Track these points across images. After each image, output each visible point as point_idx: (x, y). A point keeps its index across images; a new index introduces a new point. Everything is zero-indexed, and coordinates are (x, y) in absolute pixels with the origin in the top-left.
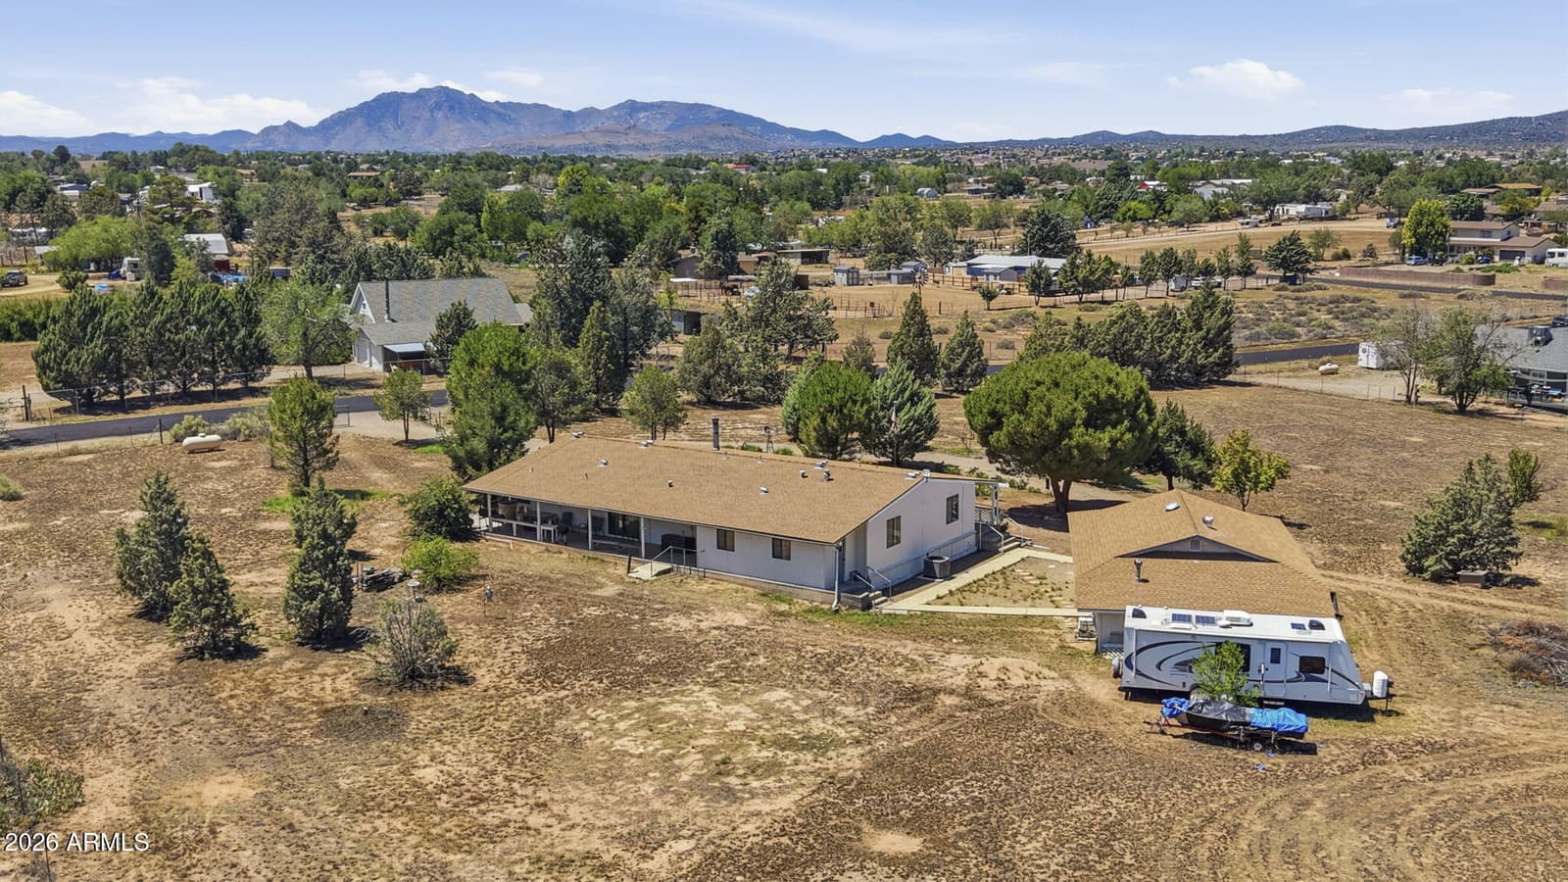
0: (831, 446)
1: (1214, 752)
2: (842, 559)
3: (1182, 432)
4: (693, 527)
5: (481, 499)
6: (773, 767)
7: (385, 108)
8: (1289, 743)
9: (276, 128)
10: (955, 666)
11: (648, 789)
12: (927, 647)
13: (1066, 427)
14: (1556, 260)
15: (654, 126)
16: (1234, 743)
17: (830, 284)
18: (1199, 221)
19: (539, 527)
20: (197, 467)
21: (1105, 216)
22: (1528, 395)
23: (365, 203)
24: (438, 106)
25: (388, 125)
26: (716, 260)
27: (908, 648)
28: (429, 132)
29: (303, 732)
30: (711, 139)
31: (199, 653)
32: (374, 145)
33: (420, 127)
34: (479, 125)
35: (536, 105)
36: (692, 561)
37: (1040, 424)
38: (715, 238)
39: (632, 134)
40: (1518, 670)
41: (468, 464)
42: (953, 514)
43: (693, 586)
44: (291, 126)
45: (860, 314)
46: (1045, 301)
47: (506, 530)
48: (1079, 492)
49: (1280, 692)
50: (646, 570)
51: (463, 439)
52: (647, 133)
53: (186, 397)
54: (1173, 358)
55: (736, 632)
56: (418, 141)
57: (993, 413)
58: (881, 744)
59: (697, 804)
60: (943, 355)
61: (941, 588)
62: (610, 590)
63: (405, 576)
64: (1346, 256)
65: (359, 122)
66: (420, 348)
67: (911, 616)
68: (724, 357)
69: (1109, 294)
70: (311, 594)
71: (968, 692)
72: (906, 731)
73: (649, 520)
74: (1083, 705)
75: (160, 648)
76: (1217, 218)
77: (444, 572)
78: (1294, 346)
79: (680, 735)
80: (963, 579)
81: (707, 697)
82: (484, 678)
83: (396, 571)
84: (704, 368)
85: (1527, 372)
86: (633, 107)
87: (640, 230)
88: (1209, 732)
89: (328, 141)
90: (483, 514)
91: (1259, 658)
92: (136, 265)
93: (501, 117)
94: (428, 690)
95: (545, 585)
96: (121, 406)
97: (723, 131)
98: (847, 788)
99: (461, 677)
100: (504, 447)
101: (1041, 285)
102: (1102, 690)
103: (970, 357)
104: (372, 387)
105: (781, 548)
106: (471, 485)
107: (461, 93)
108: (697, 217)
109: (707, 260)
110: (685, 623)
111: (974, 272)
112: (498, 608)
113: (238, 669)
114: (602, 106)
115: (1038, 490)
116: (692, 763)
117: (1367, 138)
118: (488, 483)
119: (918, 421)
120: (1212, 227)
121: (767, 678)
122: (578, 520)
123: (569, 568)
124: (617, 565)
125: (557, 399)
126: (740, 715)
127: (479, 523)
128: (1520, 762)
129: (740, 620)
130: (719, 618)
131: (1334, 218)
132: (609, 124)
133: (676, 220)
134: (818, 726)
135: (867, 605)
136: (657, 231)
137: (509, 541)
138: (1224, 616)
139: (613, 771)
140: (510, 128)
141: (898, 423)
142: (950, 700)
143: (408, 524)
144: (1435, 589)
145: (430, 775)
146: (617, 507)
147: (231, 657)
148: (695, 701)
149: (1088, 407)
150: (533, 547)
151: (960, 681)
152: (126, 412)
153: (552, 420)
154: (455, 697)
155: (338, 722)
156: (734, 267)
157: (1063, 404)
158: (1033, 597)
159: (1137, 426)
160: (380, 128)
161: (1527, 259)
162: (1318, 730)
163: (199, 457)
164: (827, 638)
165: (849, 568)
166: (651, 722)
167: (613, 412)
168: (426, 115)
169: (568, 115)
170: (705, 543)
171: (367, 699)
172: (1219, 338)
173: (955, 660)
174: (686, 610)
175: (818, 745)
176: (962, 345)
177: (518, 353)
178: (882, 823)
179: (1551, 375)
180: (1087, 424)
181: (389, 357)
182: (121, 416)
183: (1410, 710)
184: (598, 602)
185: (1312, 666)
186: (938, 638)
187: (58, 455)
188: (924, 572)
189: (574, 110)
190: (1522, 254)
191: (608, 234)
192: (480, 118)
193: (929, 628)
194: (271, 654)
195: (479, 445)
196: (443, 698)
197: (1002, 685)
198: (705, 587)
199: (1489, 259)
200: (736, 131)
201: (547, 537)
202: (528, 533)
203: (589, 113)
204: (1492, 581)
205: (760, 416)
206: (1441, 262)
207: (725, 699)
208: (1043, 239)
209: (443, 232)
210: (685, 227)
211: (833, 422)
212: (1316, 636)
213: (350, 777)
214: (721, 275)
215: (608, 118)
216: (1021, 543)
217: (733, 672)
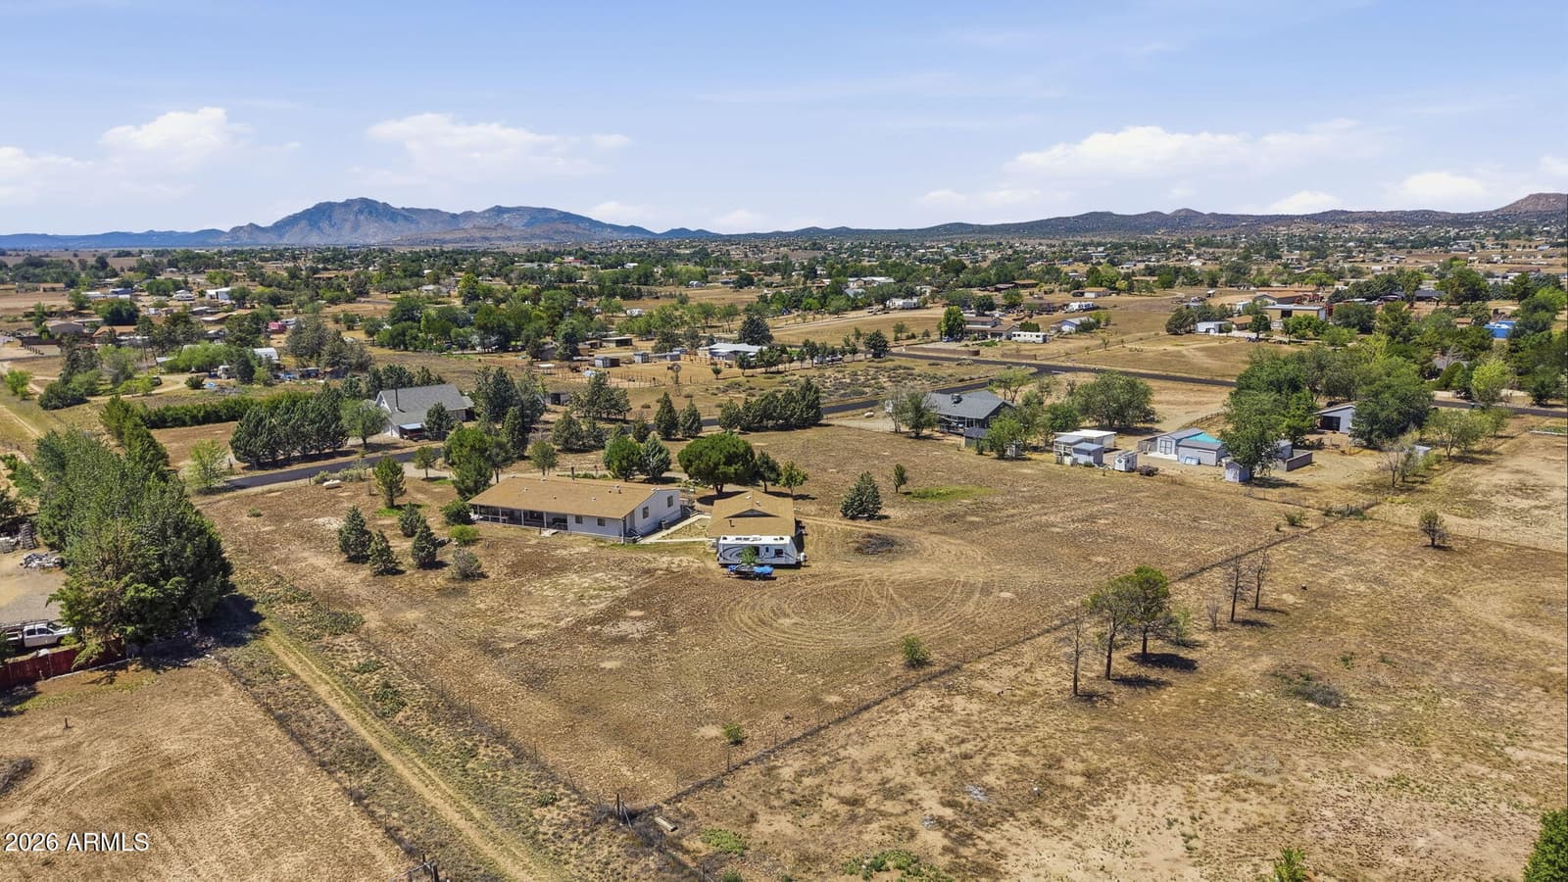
0: (624, 473)
1: (743, 582)
2: (625, 525)
3: (767, 463)
4: (566, 515)
5: (474, 506)
6: (598, 596)
7: (321, 214)
8: (766, 577)
9: (241, 228)
10: (664, 561)
11: (556, 605)
12: (655, 555)
13: (716, 465)
14: (1017, 338)
15: (515, 224)
16: (751, 579)
17: (632, 362)
18: (846, 310)
19: (501, 518)
20: (334, 496)
21: (796, 307)
22: (949, 428)
23: (333, 301)
24: (361, 211)
25: (324, 225)
26: (566, 349)
27: (648, 556)
28: (355, 228)
29: (433, 596)
30: (555, 232)
31: (381, 573)
32: (315, 240)
33: (348, 226)
34: (391, 224)
35: (431, 210)
36: (566, 528)
37: (707, 464)
38: (564, 337)
39: (500, 230)
40: (859, 550)
41: (465, 492)
42: (670, 503)
43: (566, 538)
44: (254, 228)
45: (647, 385)
46: (749, 372)
47: (486, 519)
48: (728, 488)
49: (769, 561)
50: (547, 533)
51: (463, 482)
52: (510, 228)
53: (306, 458)
54: (791, 416)
55: (584, 554)
56: (344, 237)
57: (688, 460)
58: (635, 587)
59: (573, 608)
60: (681, 419)
61: (664, 533)
62: (534, 542)
63: (450, 541)
64: (913, 337)
65: (303, 223)
66: (418, 426)
67: (651, 544)
68: (574, 429)
69: (781, 367)
70: (423, 549)
71: (667, 569)
72: (644, 582)
73: (547, 513)
74: (707, 570)
75: (365, 572)
76: (856, 308)
77: (467, 538)
78: (861, 400)
79: (566, 589)
80: (673, 529)
81: (575, 577)
82: (492, 576)
83: (446, 539)
84: (565, 434)
85: (949, 417)
86: (499, 211)
87: (519, 328)
88: (744, 576)
89: (281, 236)
90: (476, 513)
91: (762, 551)
92: (227, 370)
93: (406, 218)
94: (473, 581)
95: (507, 541)
96: (276, 464)
97: (562, 227)
98: (622, 600)
99: (483, 576)
100: (481, 484)
101: (744, 362)
102: (713, 565)
103: (693, 422)
104: (397, 448)
105: (601, 521)
106: (470, 502)
107: (377, 202)
108: (553, 321)
109: (561, 350)
110: (564, 553)
111: (713, 354)
112: (491, 551)
113: (398, 578)
114: (477, 210)
115: (710, 491)
116: (571, 597)
117: (974, 231)
118: (476, 500)
119: (662, 461)
120: (853, 314)
121: (596, 569)
122: (517, 514)
123: (515, 534)
124: (535, 531)
125: (500, 458)
126: (587, 582)
127: (473, 516)
128: (838, 578)
129: (586, 550)
130: (577, 550)
131: (918, 308)
132: (482, 222)
133: (541, 322)
134: (613, 583)
135: (635, 541)
136: (529, 329)
137: (488, 524)
138: (752, 537)
139: (544, 601)
140: (413, 226)
141: (653, 461)
142: (660, 572)
143: (445, 519)
144: (850, 522)
145: (482, 606)
146: (532, 509)
147: (394, 574)
148: (572, 578)
149: (725, 456)
150: (498, 526)
151: (665, 566)
152: (280, 468)
153: (496, 466)
154: (483, 582)
155: (442, 592)
156: (576, 352)
157: (715, 456)
158: (698, 534)
159: (746, 462)
160: (319, 228)
161: (1004, 337)
162: (776, 573)
163: (332, 492)
164: (618, 554)
165: (628, 528)
166: (555, 586)
167: (523, 458)
168: (352, 217)
169: (454, 216)
170: (571, 521)
171: (452, 585)
172: (814, 405)
173: (665, 559)
174: (565, 547)
175: (612, 589)
176: (690, 415)
177: (482, 441)
178: (632, 609)
179: (960, 418)
180: (725, 464)
181: (403, 432)
182: (279, 471)
183: (813, 565)
184: (530, 546)
185: (779, 553)
186: (660, 552)
187: (263, 494)
188: (658, 527)
189: (458, 213)
190: (1001, 335)
191: (500, 333)
192: (391, 219)
193: (657, 548)
194: (408, 572)
195: (470, 483)
196: (479, 583)
197: (679, 566)
198: (571, 538)
199: (985, 337)
200: (572, 228)
201: (504, 521)
202: (496, 520)
203: (468, 215)
204: (869, 518)
205: (592, 456)
206: (959, 340)
207: (581, 577)
208: (752, 332)
209: (399, 334)
210: (545, 327)
211: (625, 463)
212: (782, 542)
213: (454, 609)
214: (569, 358)
215: (482, 218)
216: (700, 512)
217: (583, 568)
